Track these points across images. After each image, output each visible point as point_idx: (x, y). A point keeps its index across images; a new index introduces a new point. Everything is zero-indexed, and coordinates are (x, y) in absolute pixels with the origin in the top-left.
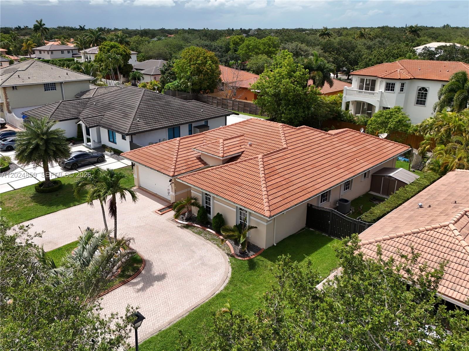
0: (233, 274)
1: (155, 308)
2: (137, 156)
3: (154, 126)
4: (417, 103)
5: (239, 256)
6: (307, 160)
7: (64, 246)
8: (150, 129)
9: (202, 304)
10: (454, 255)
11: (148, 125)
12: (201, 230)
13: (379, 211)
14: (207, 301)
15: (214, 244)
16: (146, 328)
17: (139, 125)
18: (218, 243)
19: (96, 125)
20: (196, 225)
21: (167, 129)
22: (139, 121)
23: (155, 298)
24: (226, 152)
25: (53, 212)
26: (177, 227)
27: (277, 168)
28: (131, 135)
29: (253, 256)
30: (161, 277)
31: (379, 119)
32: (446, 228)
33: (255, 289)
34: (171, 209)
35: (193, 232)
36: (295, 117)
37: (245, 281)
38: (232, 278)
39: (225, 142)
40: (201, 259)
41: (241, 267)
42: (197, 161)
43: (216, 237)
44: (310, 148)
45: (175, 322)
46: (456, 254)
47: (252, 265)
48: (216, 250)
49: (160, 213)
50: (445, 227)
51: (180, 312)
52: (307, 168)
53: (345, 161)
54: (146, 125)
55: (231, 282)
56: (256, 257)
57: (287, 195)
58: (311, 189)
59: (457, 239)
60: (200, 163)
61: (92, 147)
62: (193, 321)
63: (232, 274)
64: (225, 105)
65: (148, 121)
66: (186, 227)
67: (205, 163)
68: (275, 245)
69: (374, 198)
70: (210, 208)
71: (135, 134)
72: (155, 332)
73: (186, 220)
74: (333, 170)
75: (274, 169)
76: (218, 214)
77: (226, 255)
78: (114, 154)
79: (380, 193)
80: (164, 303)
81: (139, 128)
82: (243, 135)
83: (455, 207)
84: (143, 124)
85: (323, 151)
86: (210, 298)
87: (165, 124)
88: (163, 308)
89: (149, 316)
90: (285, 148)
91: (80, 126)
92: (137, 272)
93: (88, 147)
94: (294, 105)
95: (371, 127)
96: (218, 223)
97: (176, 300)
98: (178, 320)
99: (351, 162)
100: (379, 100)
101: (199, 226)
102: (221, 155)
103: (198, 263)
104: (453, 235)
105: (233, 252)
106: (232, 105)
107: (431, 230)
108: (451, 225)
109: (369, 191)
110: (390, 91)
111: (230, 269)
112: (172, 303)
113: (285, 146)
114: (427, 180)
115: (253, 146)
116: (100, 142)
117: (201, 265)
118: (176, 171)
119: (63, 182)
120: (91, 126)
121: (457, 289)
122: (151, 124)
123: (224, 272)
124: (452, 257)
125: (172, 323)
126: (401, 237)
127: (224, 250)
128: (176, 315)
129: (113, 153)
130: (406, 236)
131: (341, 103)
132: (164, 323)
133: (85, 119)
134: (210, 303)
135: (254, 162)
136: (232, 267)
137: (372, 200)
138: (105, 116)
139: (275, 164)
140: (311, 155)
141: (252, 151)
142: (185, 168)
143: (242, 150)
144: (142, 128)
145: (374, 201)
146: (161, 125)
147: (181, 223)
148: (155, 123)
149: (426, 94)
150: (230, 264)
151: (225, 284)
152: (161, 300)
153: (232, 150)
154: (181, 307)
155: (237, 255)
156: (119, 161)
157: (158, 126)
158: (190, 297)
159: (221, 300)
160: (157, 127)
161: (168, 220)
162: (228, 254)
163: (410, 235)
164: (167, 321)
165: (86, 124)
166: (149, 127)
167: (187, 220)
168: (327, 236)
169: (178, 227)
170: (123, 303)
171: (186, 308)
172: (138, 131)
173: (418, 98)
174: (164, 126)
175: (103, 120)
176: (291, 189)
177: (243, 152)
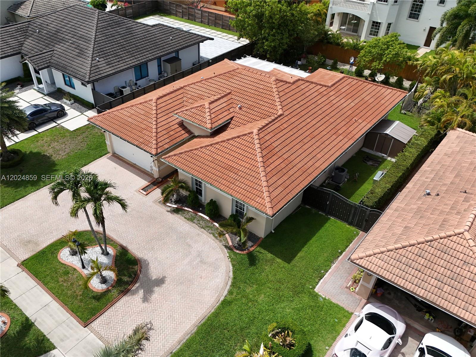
0: (234, 272)
1: (161, 325)
2: (107, 122)
3: (118, 66)
4: (410, 17)
5: (237, 249)
6: (305, 129)
7: (46, 248)
8: (114, 71)
9: (209, 315)
10: (467, 269)
11: (111, 65)
12: (193, 214)
13: (380, 190)
14: (213, 311)
15: (210, 233)
16: (157, 351)
17: (99, 66)
18: (213, 232)
19: (46, 65)
20: (186, 209)
21: (133, 69)
22: (99, 61)
23: (160, 312)
24: (214, 120)
25: (23, 197)
26: (167, 213)
27: (274, 145)
28: (93, 82)
29: (253, 248)
30: (160, 282)
31: (373, 50)
32: (460, 236)
33: (259, 292)
34: (156, 187)
35: (185, 218)
36: (279, 45)
37: (248, 282)
38: (234, 278)
39: (212, 106)
40: (199, 256)
41: (241, 263)
42: (180, 129)
43: (210, 224)
44: (307, 110)
45: (185, 341)
46: (470, 268)
47: (252, 259)
48: (213, 242)
49: (145, 193)
50: (460, 234)
51: (188, 327)
52: (305, 141)
53: (344, 123)
54: (108, 66)
55: (233, 285)
56: (255, 249)
57: (288, 182)
58: (311, 169)
59: (471, 250)
60: (183, 132)
61: (46, 92)
62: (203, 338)
63: (233, 274)
64: (192, 15)
65: (109, 60)
66: (176, 211)
67: (189, 132)
68: (273, 232)
69: (367, 157)
70: (201, 191)
71: (97, 80)
72: (167, 354)
73: (174, 202)
74: (332, 138)
75: (271, 147)
76: (212, 200)
77: (223, 247)
78: (75, 102)
79: (373, 150)
80: (170, 317)
81: (101, 72)
82: (230, 93)
83: (466, 200)
84: (105, 65)
85: (320, 112)
86: (215, 307)
87: (130, 62)
88: (170, 323)
89: (157, 335)
90: (281, 115)
91: (25, 66)
92: (134, 278)
93: (40, 91)
94: (279, 29)
95: (365, 60)
96: (212, 210)
97: (182, 313)
98: (187, 338)
99: (350, 124)
100: (370, 13)
101: (190, 210)
102: (209, 126)
103: (196, 261)
104: (467, 245)
105: (231, 244)
106: (200, 16)
107: (445, 238)
108: (466, 233)
109: (361, 148)
110: (383, 3)
111: (231, 267)
112: (178, 317)
113: (280, 112)
114: (425, 138)
115: (244, 109)
116: (53, 83)
117: (200, 264)
118: (158, 146)
119: (23, 150)
120: (40, 67)
121: (469, 310)
122: (114, 65)
123: (225, 271)
124: (466, 272)
125: (182, 342)
126: (413, 246)
127: (221, 241)
128: (184, 332)
129: (72, 101)
130: (419, 244)
131: (326, 15)
132: (174, 342)
133: (32, 58)
134: (216, 314)
135: (249, 139)
136: (232, 264)
137: (365, 160)
138: (55, 52)
139: (272, 141)
140: (309, 120)
141: (243, 117)
142: (168, 141)
143: (231, 116)
144: (104, 71)
145: (368, 161)
146: (125, 64)
147: (170, 207)
148: (119, 61)
149: (422, 6)
150: (230, 260)
151: (228, 287)
152: (166, 313)
153: (220, 117)
154: (188, 321)
155: (235, 247)
156: (82, 114)
157: (122, 66)
158: (195, 307)
159: (227, 308)
160: (121, 68)
161: (155, 202)
162: (226, 247)
163: (423, 243)
164: (176, 340)
165: (35, 66)
166: (112, 68)
167: (176, 202)
168: (324, 215)
169: (168, 211)
170: (128, 321)
171: (194, 322)
172: (100, 76)
173: (412, 10)
174: (129, 66)
175: (54, 58)
176: (291, 173)
177: (232, 119)
